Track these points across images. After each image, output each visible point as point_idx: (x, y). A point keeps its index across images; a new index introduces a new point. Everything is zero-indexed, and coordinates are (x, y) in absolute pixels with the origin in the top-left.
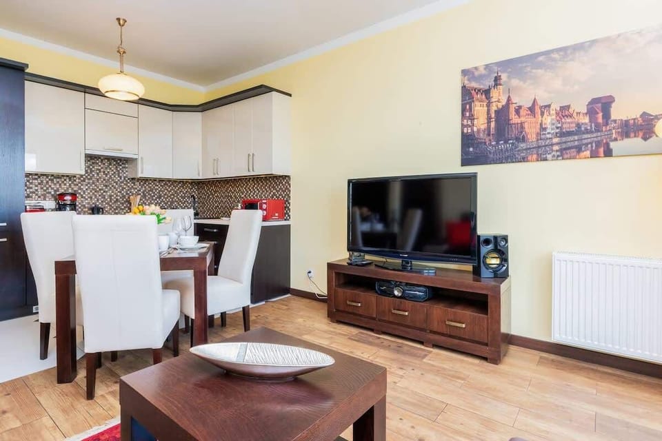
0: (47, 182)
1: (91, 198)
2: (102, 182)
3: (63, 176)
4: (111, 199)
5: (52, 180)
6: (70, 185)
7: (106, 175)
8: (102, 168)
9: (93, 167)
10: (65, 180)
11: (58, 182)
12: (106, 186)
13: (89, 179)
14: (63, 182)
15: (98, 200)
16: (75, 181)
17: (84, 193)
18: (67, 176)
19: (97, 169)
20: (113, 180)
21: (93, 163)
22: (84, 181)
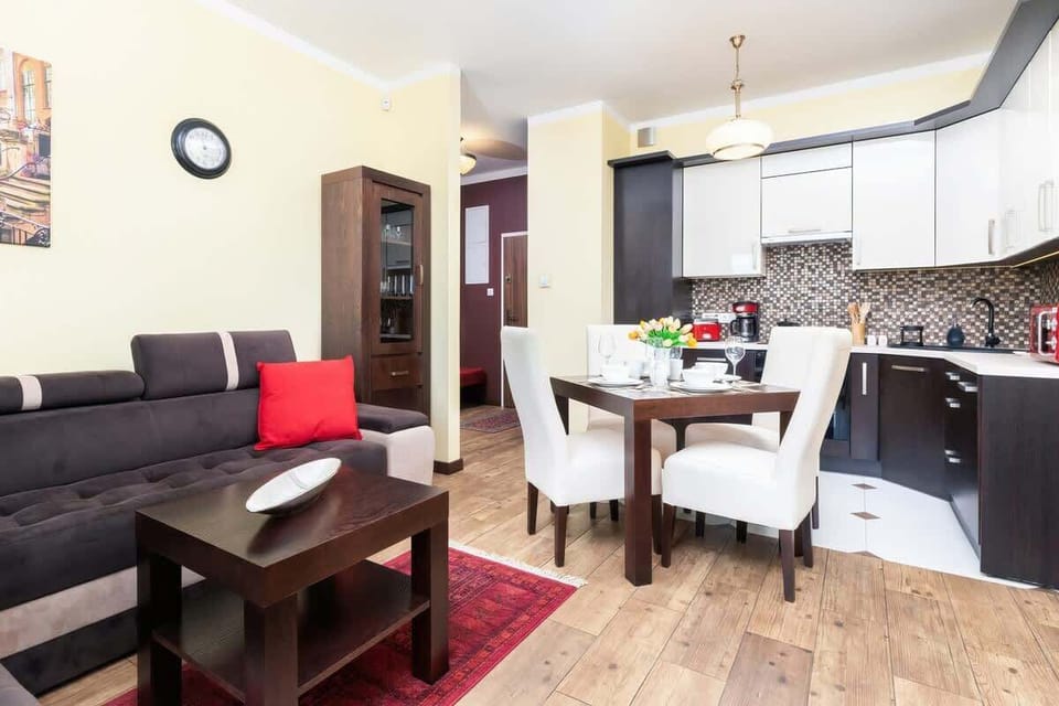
0: (730, 288)
1: (788, 308)
2: (806, 283)
3: (750, 278)
4: (821, 310)
5: (736, 286)
6: (758, 291)
7: (813, 271)
8: (806, 261)
9: (792, 261)
10: (752, 284)
11: (742, 287)
12: (813, 289)
13: (785, 280)
14: (749, 287)
15: (799, 311)
16: (765, 284)
17: (778, 301)
18: (755, 278)
19: (799, 264)
20: (824, 279)
21: (793, 255)
22: (778, 283)
